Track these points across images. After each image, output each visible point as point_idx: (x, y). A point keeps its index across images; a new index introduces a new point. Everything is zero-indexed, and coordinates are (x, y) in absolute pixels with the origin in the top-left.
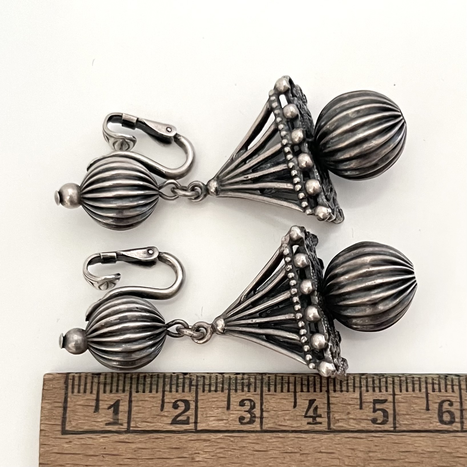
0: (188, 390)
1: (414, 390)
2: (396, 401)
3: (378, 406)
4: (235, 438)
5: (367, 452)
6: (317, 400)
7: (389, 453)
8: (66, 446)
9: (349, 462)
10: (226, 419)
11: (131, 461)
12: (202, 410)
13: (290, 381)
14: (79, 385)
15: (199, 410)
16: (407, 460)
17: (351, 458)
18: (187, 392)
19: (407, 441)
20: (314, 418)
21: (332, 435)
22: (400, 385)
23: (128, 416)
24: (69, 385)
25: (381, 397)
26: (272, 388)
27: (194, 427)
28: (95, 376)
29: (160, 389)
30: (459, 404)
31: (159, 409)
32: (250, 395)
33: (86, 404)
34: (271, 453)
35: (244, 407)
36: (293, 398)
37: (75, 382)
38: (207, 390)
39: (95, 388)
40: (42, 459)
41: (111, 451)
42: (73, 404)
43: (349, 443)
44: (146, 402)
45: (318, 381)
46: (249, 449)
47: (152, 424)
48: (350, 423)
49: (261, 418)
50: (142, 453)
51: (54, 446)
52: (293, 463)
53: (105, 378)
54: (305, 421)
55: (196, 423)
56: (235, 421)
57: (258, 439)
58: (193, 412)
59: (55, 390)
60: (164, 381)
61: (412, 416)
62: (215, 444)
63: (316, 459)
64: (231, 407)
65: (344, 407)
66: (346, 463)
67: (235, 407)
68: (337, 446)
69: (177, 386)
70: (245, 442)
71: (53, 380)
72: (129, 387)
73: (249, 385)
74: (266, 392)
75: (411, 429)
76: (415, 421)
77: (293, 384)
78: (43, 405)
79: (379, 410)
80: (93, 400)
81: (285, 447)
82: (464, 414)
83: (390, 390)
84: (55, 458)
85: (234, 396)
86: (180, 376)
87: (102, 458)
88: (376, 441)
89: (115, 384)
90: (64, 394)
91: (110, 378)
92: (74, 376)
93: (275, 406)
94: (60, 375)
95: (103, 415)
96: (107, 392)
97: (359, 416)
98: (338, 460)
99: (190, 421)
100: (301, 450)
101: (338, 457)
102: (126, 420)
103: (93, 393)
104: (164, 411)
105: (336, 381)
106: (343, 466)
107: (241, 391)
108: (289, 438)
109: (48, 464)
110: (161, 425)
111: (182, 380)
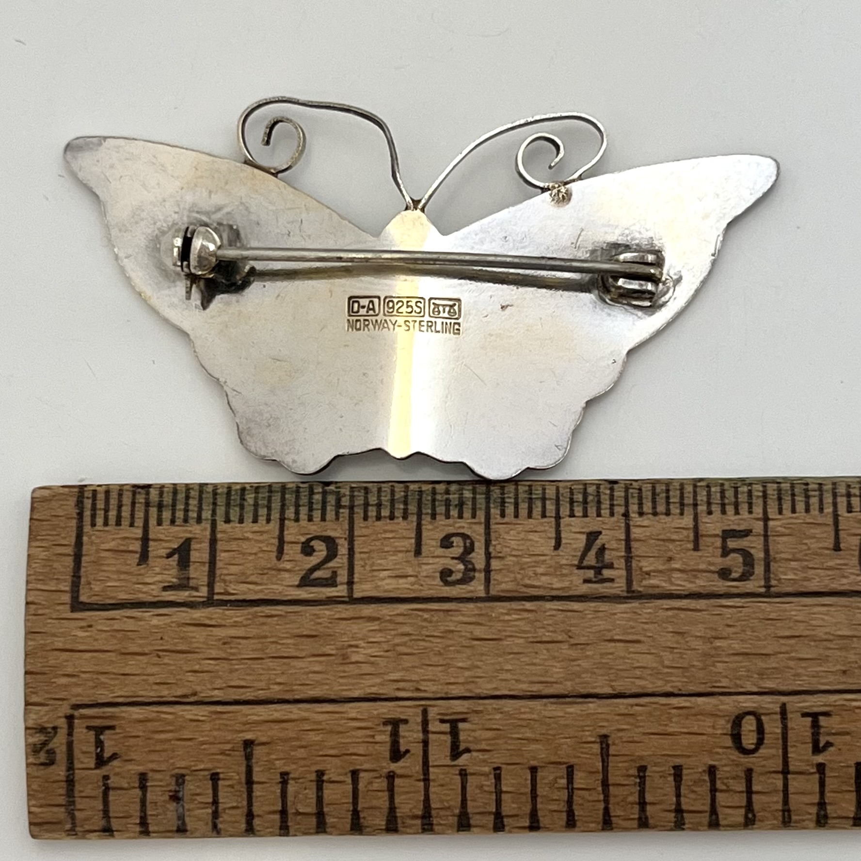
0: (334, 517)
1: (807, 510)
2: (769, 533)
3: (732, 544)
4: (433, 613)
5: (709, 638)
6: (603, 533)
7: (757, 641)
8: (81, 634)
9: (673, 660)
10: (415, 574)
11: (216, 665)
12: (362, 556)
13: (547, 496)
14: (106, 510)
15: (357, 556)
16: (793, 654)
17: (675, 651)
18: (332, 521)
19: (795, 616)
20: (598, 570)
21: (635, 604)
22: (780, 499)
23: (209, 571)
24: (85, 510)
25: (739, 524)
26: (510, 510)
27: (346, 591)
28: (139, 490)
29: (275, 515)
31: (275, 554)
32: (464, 525)
33: (122, 548)
34: (508, 643)
35: (451, 550)
36: (553, 530)
37: (98, 502)
38: (372, 517)
39: (140, 515)
40: (30, 663)
41: (175, 644)
42: (93, 549)
43: (672, 620)
44: (247, 543)
45: (606, 494)
46: (461, 637)
47: (259, 587)
48: (673, 580)
50: (240, 646)
51: (54, 635)
52: (555, 664)
53: (161, 494)
54: (578, 575)
55: (350, 583)
56: (434, 578)
57: (480, 615)
58: (345, 560)
59: (55, 521)
60: (283, 499)
61: (806, 563)
62: (391, 626)
63: (603, 655)
64: (424, 549)
65: (659, 546)
66: (667, 663)
67: (432, 549)
68: (646, 626)
69: (311, 509)
70: (455, 621)
71: (51, 500)
72: (210, 512)
73: (461, 505)
74: (496, 518)
75: (802, 590)
76: (811, 572)
77: (554, 502)
78: (30, 552)
79: (734, 550)
80: (137, 539)
81: (537, 630)
83: (758, 510)
84: (59, 661)
85: (430, 527)
86: (315, 487)
87: (157, 659)
88: (730, 616)
89: (180, 506)
90: (75, 529)
91: (171, 494)
92: (95, 492)
93: (516, 547)
94: (66, 490)
95: (157, 570)
96: (164, 523)
97: (692, 564)
98: (648, 656)
99: (339, 579)
100: (570, 637)
101: (650, 650)
102: (206, 579)
103: (136, 524)
104: (282, 560)
105: (644, 495)
106: (660, 667)
107: (443, 517)
108: (545, 612)
109: (44, 674)
110: (278, 588)
111: (319, 497)
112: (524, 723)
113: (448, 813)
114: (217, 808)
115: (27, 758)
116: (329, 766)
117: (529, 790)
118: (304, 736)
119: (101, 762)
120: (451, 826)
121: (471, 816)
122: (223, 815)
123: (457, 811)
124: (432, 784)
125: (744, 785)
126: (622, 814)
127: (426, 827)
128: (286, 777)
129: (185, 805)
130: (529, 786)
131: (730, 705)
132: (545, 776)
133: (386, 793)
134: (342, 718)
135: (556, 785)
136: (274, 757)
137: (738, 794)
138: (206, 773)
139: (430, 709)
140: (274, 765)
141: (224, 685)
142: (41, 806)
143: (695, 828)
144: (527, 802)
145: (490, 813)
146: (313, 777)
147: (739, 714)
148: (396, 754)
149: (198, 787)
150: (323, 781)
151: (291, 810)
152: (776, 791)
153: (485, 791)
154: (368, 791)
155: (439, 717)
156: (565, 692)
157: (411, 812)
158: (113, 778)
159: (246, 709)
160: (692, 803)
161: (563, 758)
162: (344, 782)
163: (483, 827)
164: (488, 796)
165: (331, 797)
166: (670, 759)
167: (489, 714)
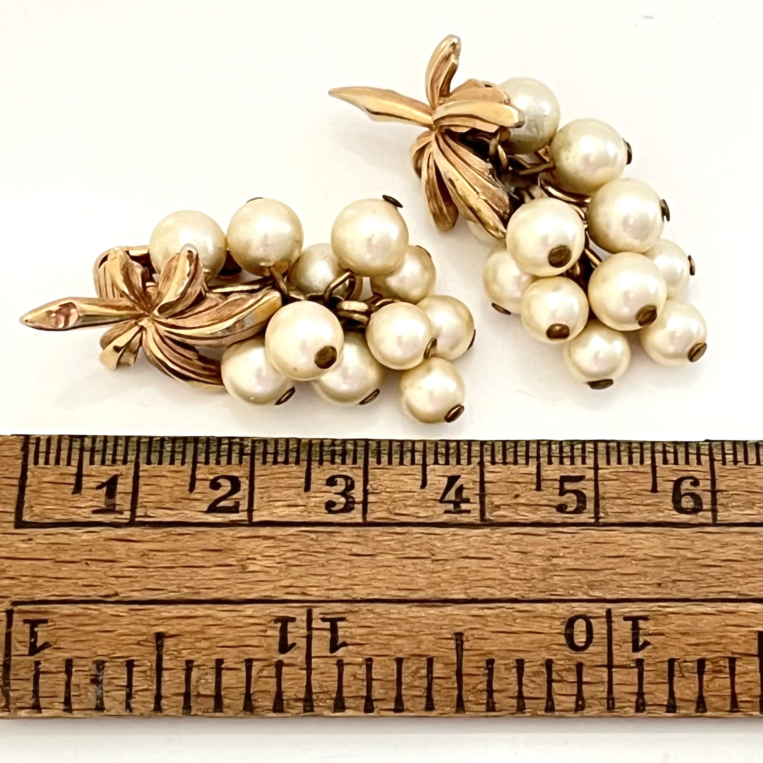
0: (238, 463)
1: (631, 462)
2: (599, 479)
3: (568, 486)
4: (318, 534)
5: (548, 557)
6: (462, 477)
7: (588, 559)
8: (22, 545)
9: (518, 573)
10: (303, 504)
11: (135, 572)
12: (262, 490)
13: (416, 449)
14: (48, 453)
15: (256, 490)
16: (617, 570)
17: (520, 566)
18: (235, 465)
19: (619, 540)
20: (457, 504)
21: (487, 530)
22: (608, 454)
23: (132, 500)
24: (30, 453)
25: (574, 472)
26: (385, 458)
27: (246, 516)
28: (75, 439)
29: (189, 459)
30: (709, 482)
31: (187, 488)
32: (346, 470)
33: (60, 481)
34: (381, 558)
35: (335, 487)
36: (420, 474)
37: (41, 447)
38: (269, 462)
39: (75, 456)
41: (101, 555)
42: (35, 480)
43: (517, 542)
44: (164, 479)
45: (464, 448)
46: (343, 553)
47: (174, 512)
48: (519, 512)
49: (365, 503)
50: (156, 558)
51: (1, 546)
52: (420, 575)
53: (94, 442)
54: (441, 507)
55: (250, 510)
56: (320, 507)
57: (358, 536)
58: (247, 493)
59: (4, 460)
60: (196, 448)
61: (629, 501)
62: (284, 544)
63: (459, 568)
64: (312, 486)
65: (508, 486)
66: (512, 575)
67: (319, 486)
68: (496, 547)
69: (219, 456)
70: (337, 541)
71: (1, 445)
72: (134, 456)
73: (344, 454)
74: (373, 465)
75: (626, 521)
76: (632, 507)
77: (422, 453)
79: (570, 491)
80: (72, 475)
81: (406, 548)
82: (717, 497)
83: (590, 462)
84: (3, 567)
85: (317, 470)
86: (222, 441)
87: (85, 566)
88: (565, 540)
89: (110, 451)
90: (20, 466)
91: (102, 443)
92: (38, 439)
93: (389, 486)
94: (15, 437)
95: (90, 498)
96: (96, 463)
97: (535, 501)
98: (497, 570)
99: (241, 508)
100: (433, 555)
101: (497, 565)
102: (129, 505)
103: (72, 464)
104: (194, 491)
105: (496, 449)
106: (507, 579)
107: (329, 464)
108: (412, 534)
110: (190, 513)
111: (226, 446)
112: (392, 622)
113: (327, 696)
114: (131, 690)
116: (227, 656)
117: (395, 678)
118: (207, 630)
119: (34, 650)
120: (329, 708)
121: (346, 699)
122: (135, 696)
123: (334, 695)
124: (313, 672)
125: (576, 676)
126: (473, 699)
127: (307, 708)
128: (190, 665)
129: (104, 687)
130: (396, 675)
131: (563, 610)
132: (408, 667)
133: (275, 680)
134: (240, 616)
135: (419, 675)
136: (181, 647)
137: (570, 684)
138: (123, 660)
139: (315, 610)
140: (181, 654)
141: (142, 588)
143: (534, 715)
144: (394, 689)
145: (362, 697)
146: (213, 664)
147: (572, 618)
148: (284, 647)
149: (116, 672)
150: (223, 669)
151: (193, 693)
152: (602, 682)
153: (358, 678)
154: (259, 677)
155: (321, 616)
156: (428, 598)
157: (295, 695)
158: (43, 664)
159: (158, 607)
160: (531, 691)
161: (424, 651)
162: (240, 669)
163: (356, 709)
164: (360, 683)
165: (228, 682)
166: (513, 654)
167: (364, 614)
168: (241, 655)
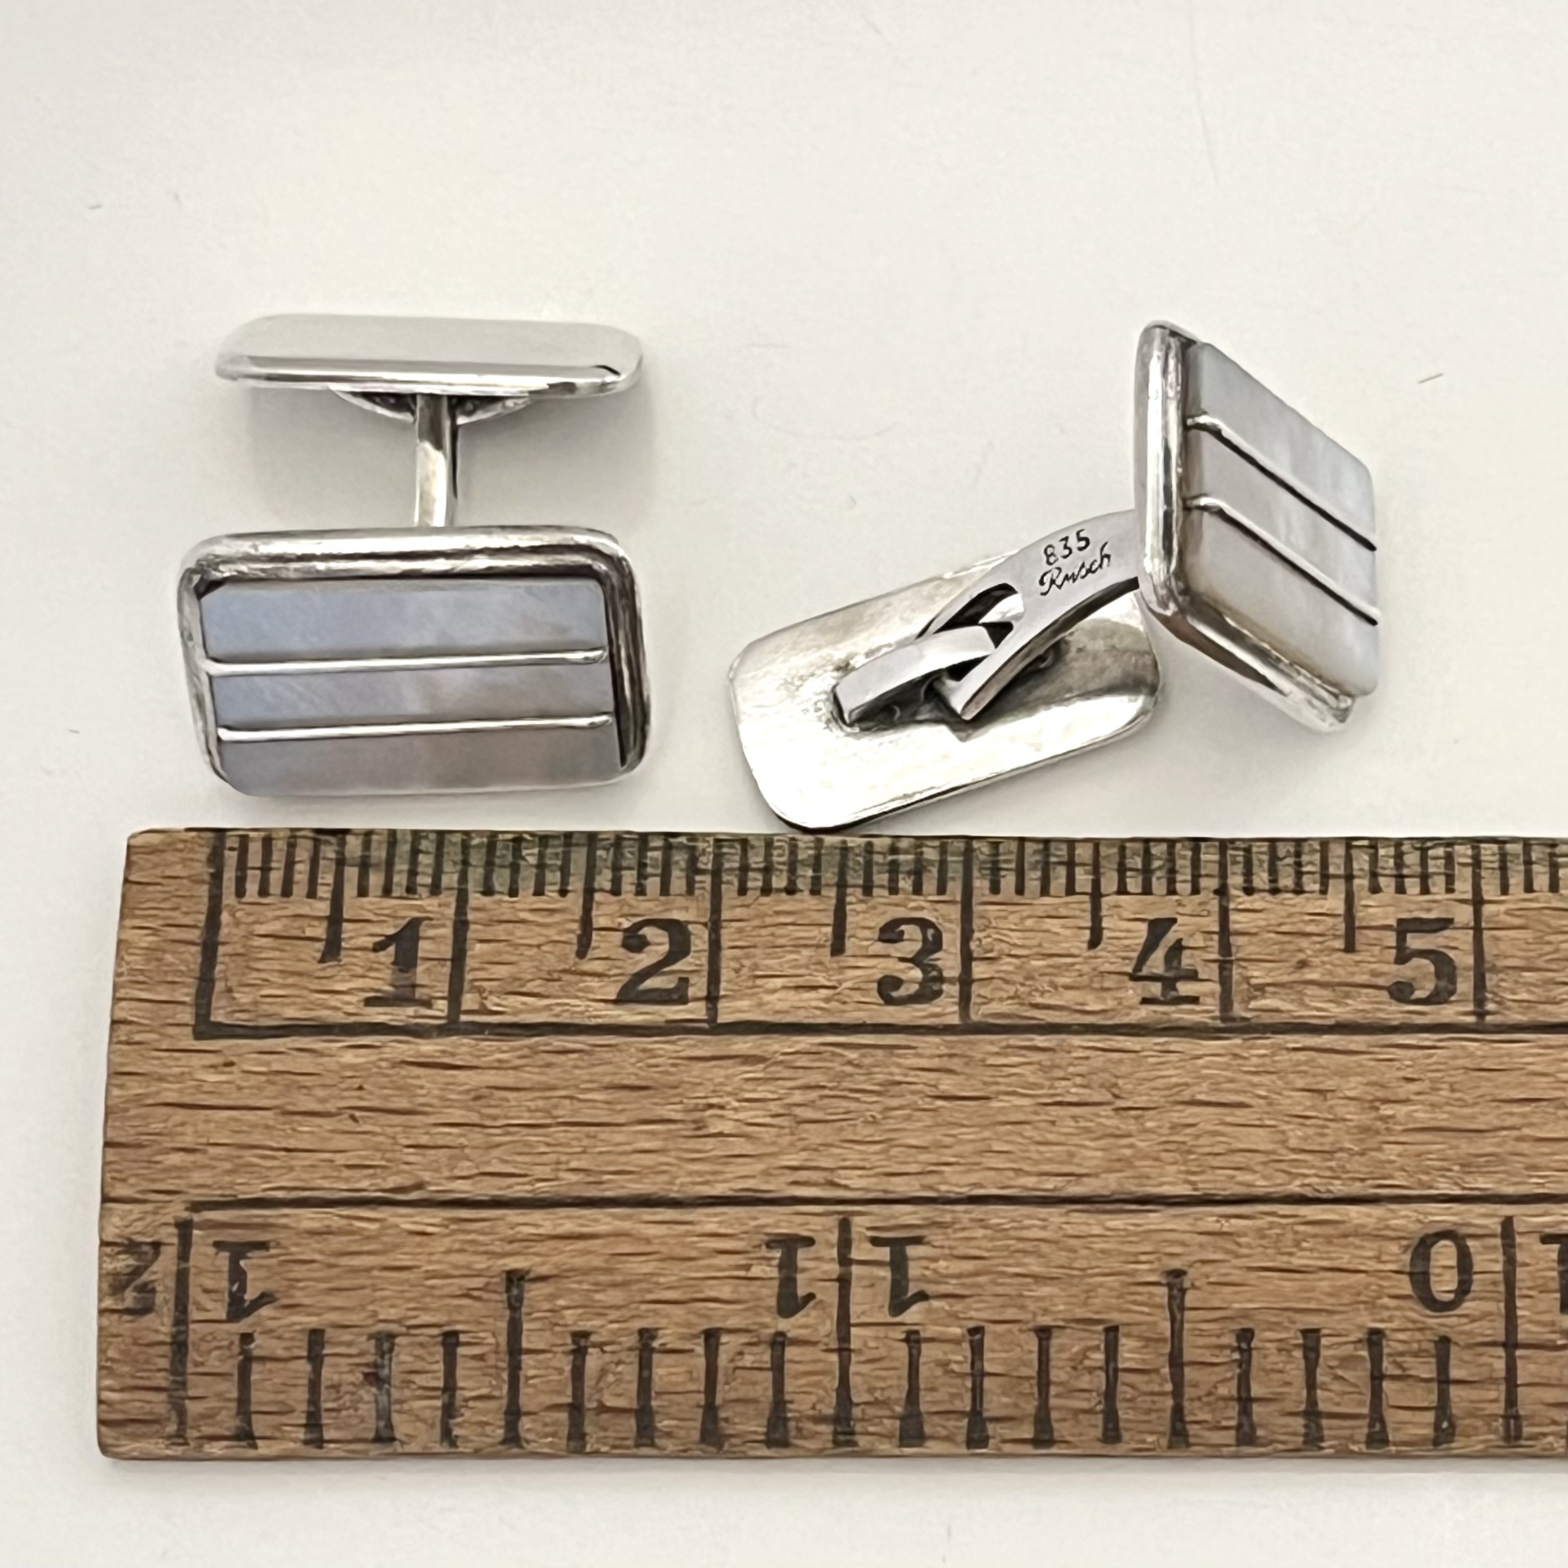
0: (685, 888)
1: (1554, 888)
2: (1484, 925)
3: (1415, 942)
4: (863, 1051)
5: (1372, 1101)
6: (1179, 922)
7: (1461, 1107)
8: (212, 1077)
9: (1305, 1138)
10: (832, 983)
11: (461, 1135)
12: (736, 952)
13: (1077, 860)
14: (265, 869)
15: (726, 953)
16: (1527, 1131)
17: (1310, 1122)
18: (679, 895)
19: (1531, 1064)
20: (1168, 983)
21: (1237, 1041)
22: (1503, 869)
23: (452, 975)
24: (226, 869)
25: (1429, 910)
26: (1008, 881)
27: (704, 1012)
28: (326, 838)
29: (576, 884)
31: (575, 948)
32: (923, 906)
33: (293, 932)
34: (1001, 1104)
35: (898, 946)
36: (1088, 916)
37: (250, 856)
38: (754, 889)
39: (327, 878)
40: (114, 1127)
41: (386, 1098)
42: (237, 931)
43: (1303, 1068)
44: (521, 927)
45: (1184, 857)
46: (916, 1092)
47: (545, 1002)
48: (1307, 1000)
49: (966, 981)
50: (506, 1104)
51: (161, 1079)
52: (1087, 1143)
53: (367, 845)
54: (1134, 990)
55: (712, 998)
56: (866, 991)
57: (951, 1056)
58: (704, 960)
59: (170, 886)
60: (591, 857)
61: (1550, 975)
62: (787, 1073)
63: (1174, 1128)
64: (849, 943)
65: (1283, 943)
66: (1293, 1143)
67: (863, 944)
68: (1256, 1079)
69: (642, 876)
70: (902, 1066)
71: (162, 851)
72: (456, 877)
73: (918, 873)
74: (983, 895)
75: (1546, 1019)
76: (1560, 990)
77: (1090, 869)
78: (123, 937)
79: (1420, 953)
80: (320, 918)
81: (1057, 1084)
83: (1464, 887)
84: (170, 1124)
85: (861, 907)
86: (650, 841)
87: (350, 1122)
88: (1410, 1063)
89: (402, 866)
90: (206, 900)
91: (385, 846)
92: (244, 840)
93: (1019, 942)
94: (193, 834)
95: (356, 970)
96: (371, 892)
97: (1342, 975)
98: (1260, 1131)
99: (691, 992)
100: (1117, 1097)
101: (1259, 1119)
102: (446, 987)
103: (320, 894)
104: (588, 956)
105: (1255, 859)
106: (1284, 1151)
107: (886, 893)
108: (1070, 1050)
109: (140, 1146)
110: (579, 1004)
111: (657, 854)
112: (1027, 1246)
113: (885, 1411)
114: (452, 1397)
115: (100, 1300)
116: (663, 1322)
117: (1033, 1371)
118: (620, 1266)
119: (238, 1309)
120: (888, 1436)
121: (925, 1416)
122: (463, 1410)
123: (899, 1410)
124: (854, 1358)
125: (1434, 1367)
126: (1208, 1417)
127: (841, 1438)
128: (583, 1342)
129: (393, 1390)
130: (1036, 1364)
131: (1406, 1218)
132: (1065, 1346)
133: (769, 1375)
134: (692, 1234)
135: (1087, 1363)
136: (561, 1302)
137: (1422, 1384)
138: (435, 1331)
139: (856, 1220)
140: (563, 1317)
141: (475, 1171)
142: (122, 1390)
143: (1343, 1454)
144: (1031, 1394)
145: (962, 1413)
146: (633, 1340)
147: (1427, 1236)
148: (790, 1303)
149: (419, 1357)
150: (653, 1350)
151: (591, 1404)
152: (1493, 1380)
153: (953, 1371)
154: (736, 1368)
155: (871, 1234)
156: (1105, 1192)
157: (813, 1408)
158: (259, 1340)
159: (512, 1215)
160: (1337, 1399)
161: (1097, 1313)
162: (691, 1351)
163: (948, 1439)
164: (958, 1381)
165: (666, 1379)
166: (1297, 1317)
167: (964, 1229)
168: (693, 1319)
